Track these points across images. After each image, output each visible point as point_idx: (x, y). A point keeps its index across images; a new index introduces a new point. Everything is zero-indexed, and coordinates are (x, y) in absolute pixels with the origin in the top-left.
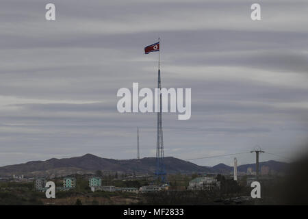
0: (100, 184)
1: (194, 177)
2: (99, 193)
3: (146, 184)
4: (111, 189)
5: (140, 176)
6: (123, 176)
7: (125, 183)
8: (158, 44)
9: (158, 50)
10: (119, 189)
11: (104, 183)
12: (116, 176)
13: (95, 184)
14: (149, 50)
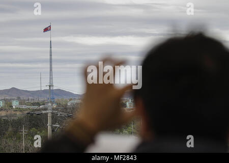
0: (18, 104)
1: (71, 100)
2: (17, 109)
3: (44, 104)
4: (24, 107)
5: (41, 100)
6: (32, 99)
7: (32, 103)
8: (50, 26)
9: (50, 30)
10: (29, 107)
11: (21, 103)
12: (28, 100)
13: (15, 104)
14: (46, 30)
